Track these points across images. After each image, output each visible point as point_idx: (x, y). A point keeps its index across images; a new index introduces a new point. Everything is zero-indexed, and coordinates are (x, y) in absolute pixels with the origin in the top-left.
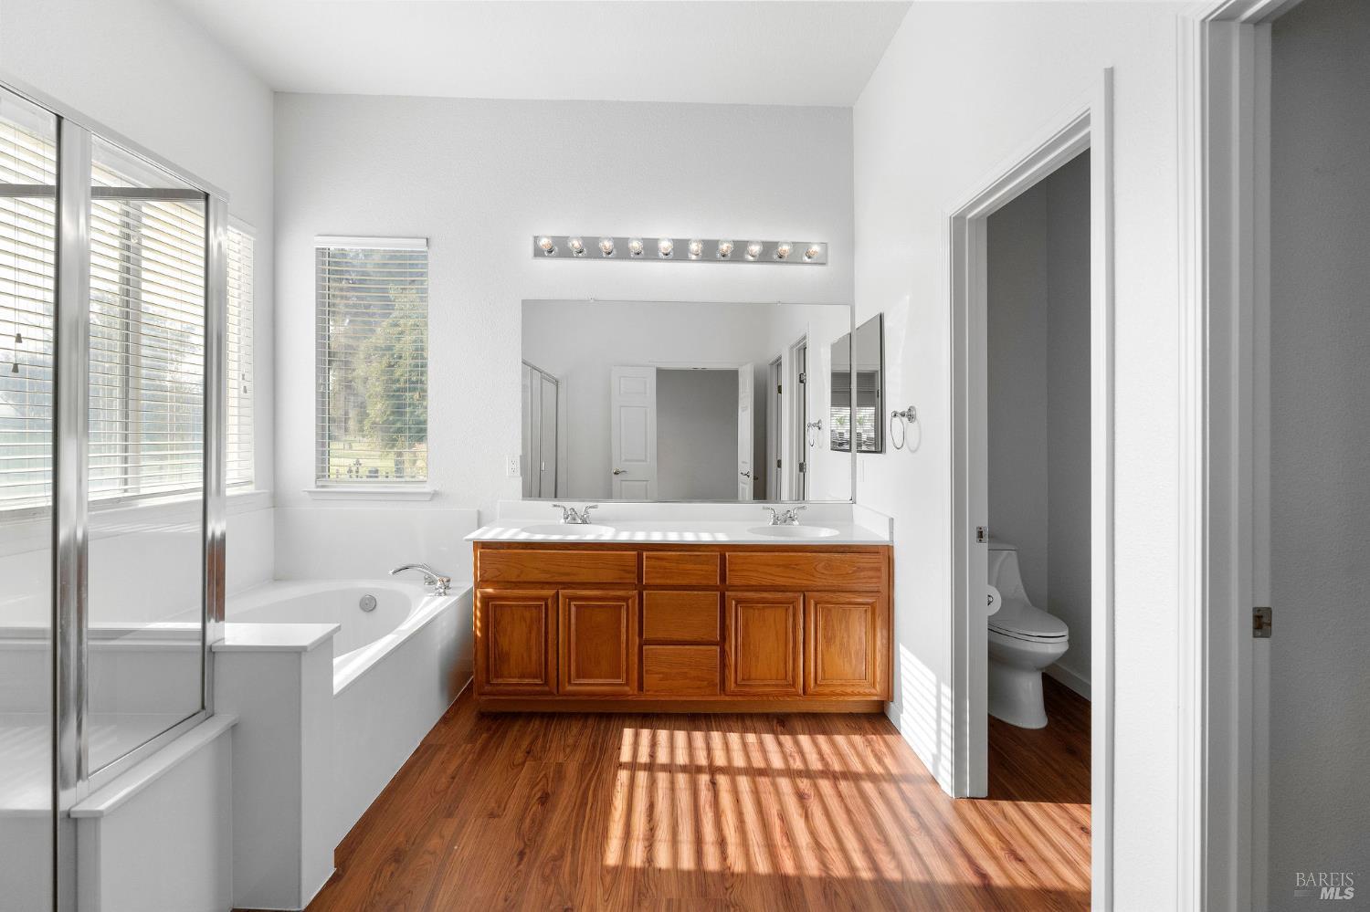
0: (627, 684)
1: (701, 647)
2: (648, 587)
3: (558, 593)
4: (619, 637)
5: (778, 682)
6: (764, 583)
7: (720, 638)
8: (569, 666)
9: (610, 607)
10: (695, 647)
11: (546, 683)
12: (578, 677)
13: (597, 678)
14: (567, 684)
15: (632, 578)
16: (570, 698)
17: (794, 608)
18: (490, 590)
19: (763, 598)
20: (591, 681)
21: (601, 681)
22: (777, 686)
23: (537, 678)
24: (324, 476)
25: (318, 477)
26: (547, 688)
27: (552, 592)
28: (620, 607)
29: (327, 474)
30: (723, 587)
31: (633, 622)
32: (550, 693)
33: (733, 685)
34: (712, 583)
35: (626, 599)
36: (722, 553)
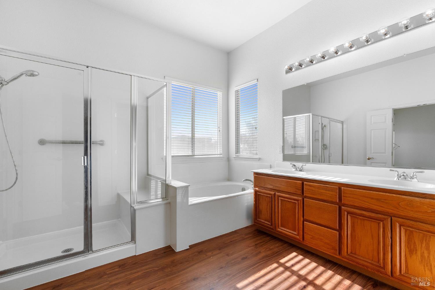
0: (298, 235)
1: (329, 230)
2: (306, 197)
3: (275, 193)
4: (295, 215)
5: (373, 262)
6: (363, 206)
7: (339, 228)
8: (279, 221)
9: (292, 202)
10: (326, 229)
11: (272, 225)
12: (282, 226)
13: (287, 229)
14: (278, 228)
15: (300, 192)
16: (280, 234)
17: (384, 224)
18: (257, 189)
19: (364, 214)
20: (285, 229)
21: (290, 231)
22: (372, 264)
23: (269, 222)
24: (238, 153)
25: (236, 153)
26: (272, 227)
27: (273, 193)
28: (296, 203)
29: (239, 152)
30: (340, 204)
31: (300, 211)
32: (273, 229)
33: (346, 254)
34: (334, 200)
35: (298, 200)
36: (340, 187)
